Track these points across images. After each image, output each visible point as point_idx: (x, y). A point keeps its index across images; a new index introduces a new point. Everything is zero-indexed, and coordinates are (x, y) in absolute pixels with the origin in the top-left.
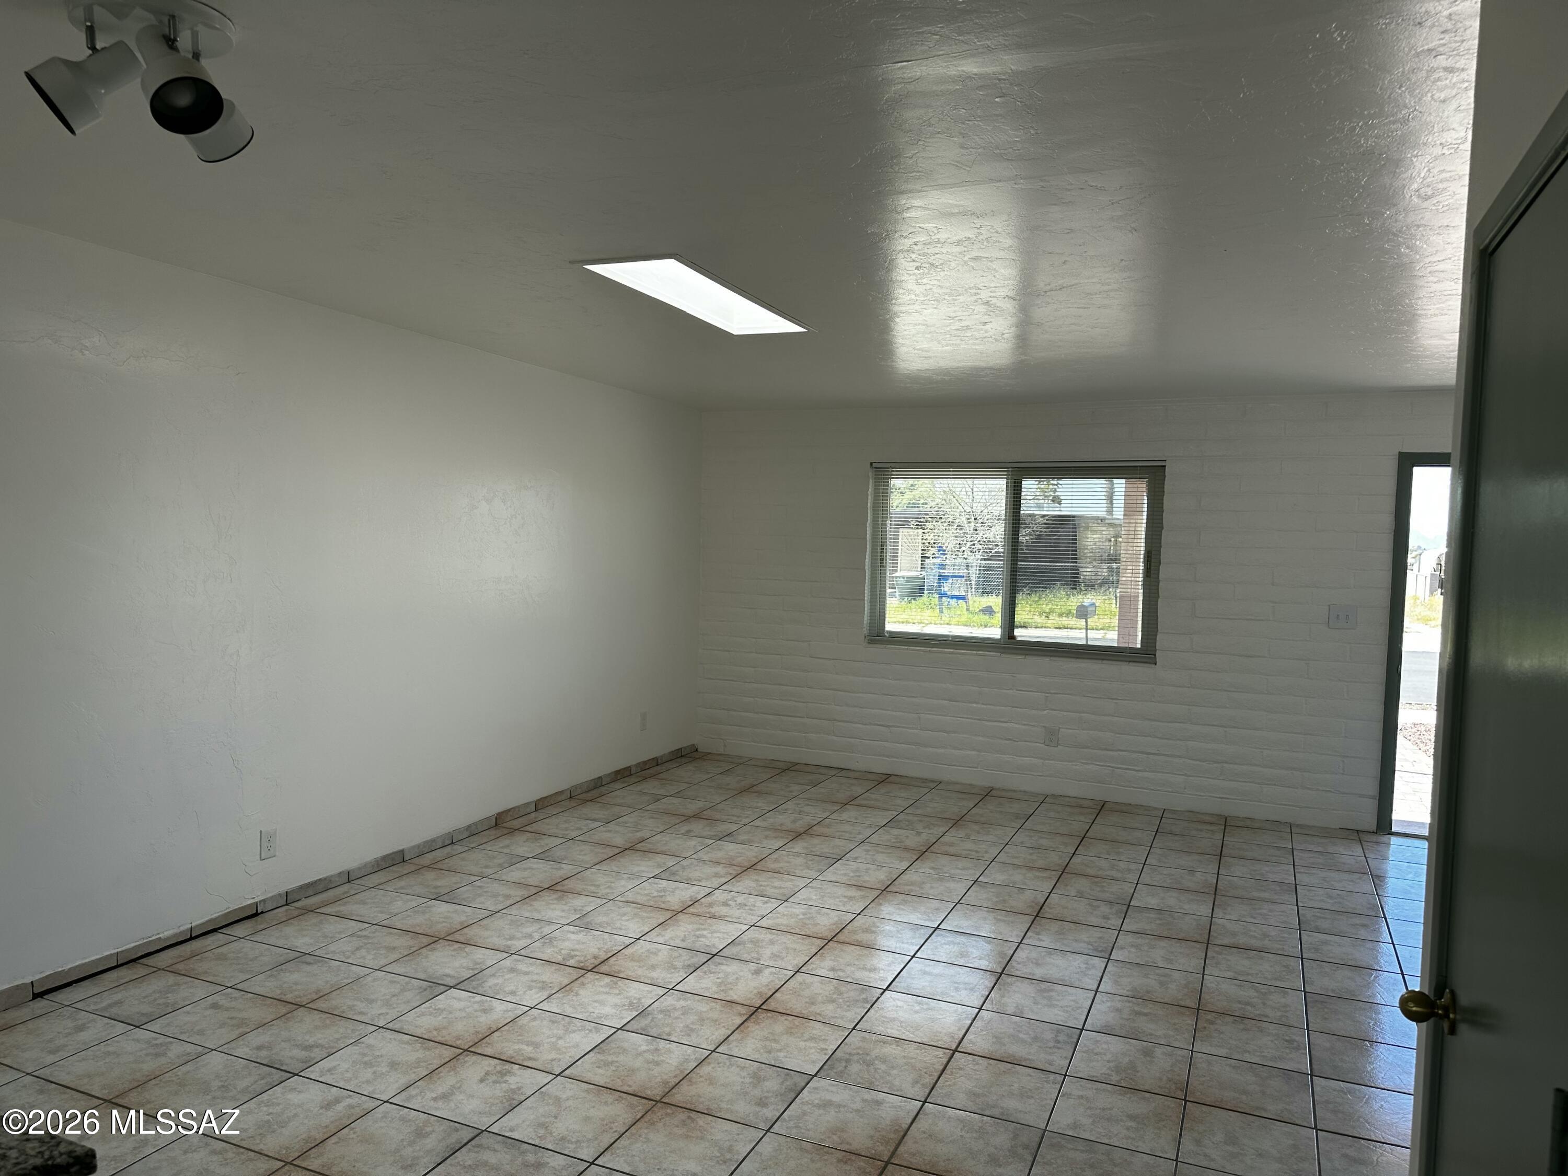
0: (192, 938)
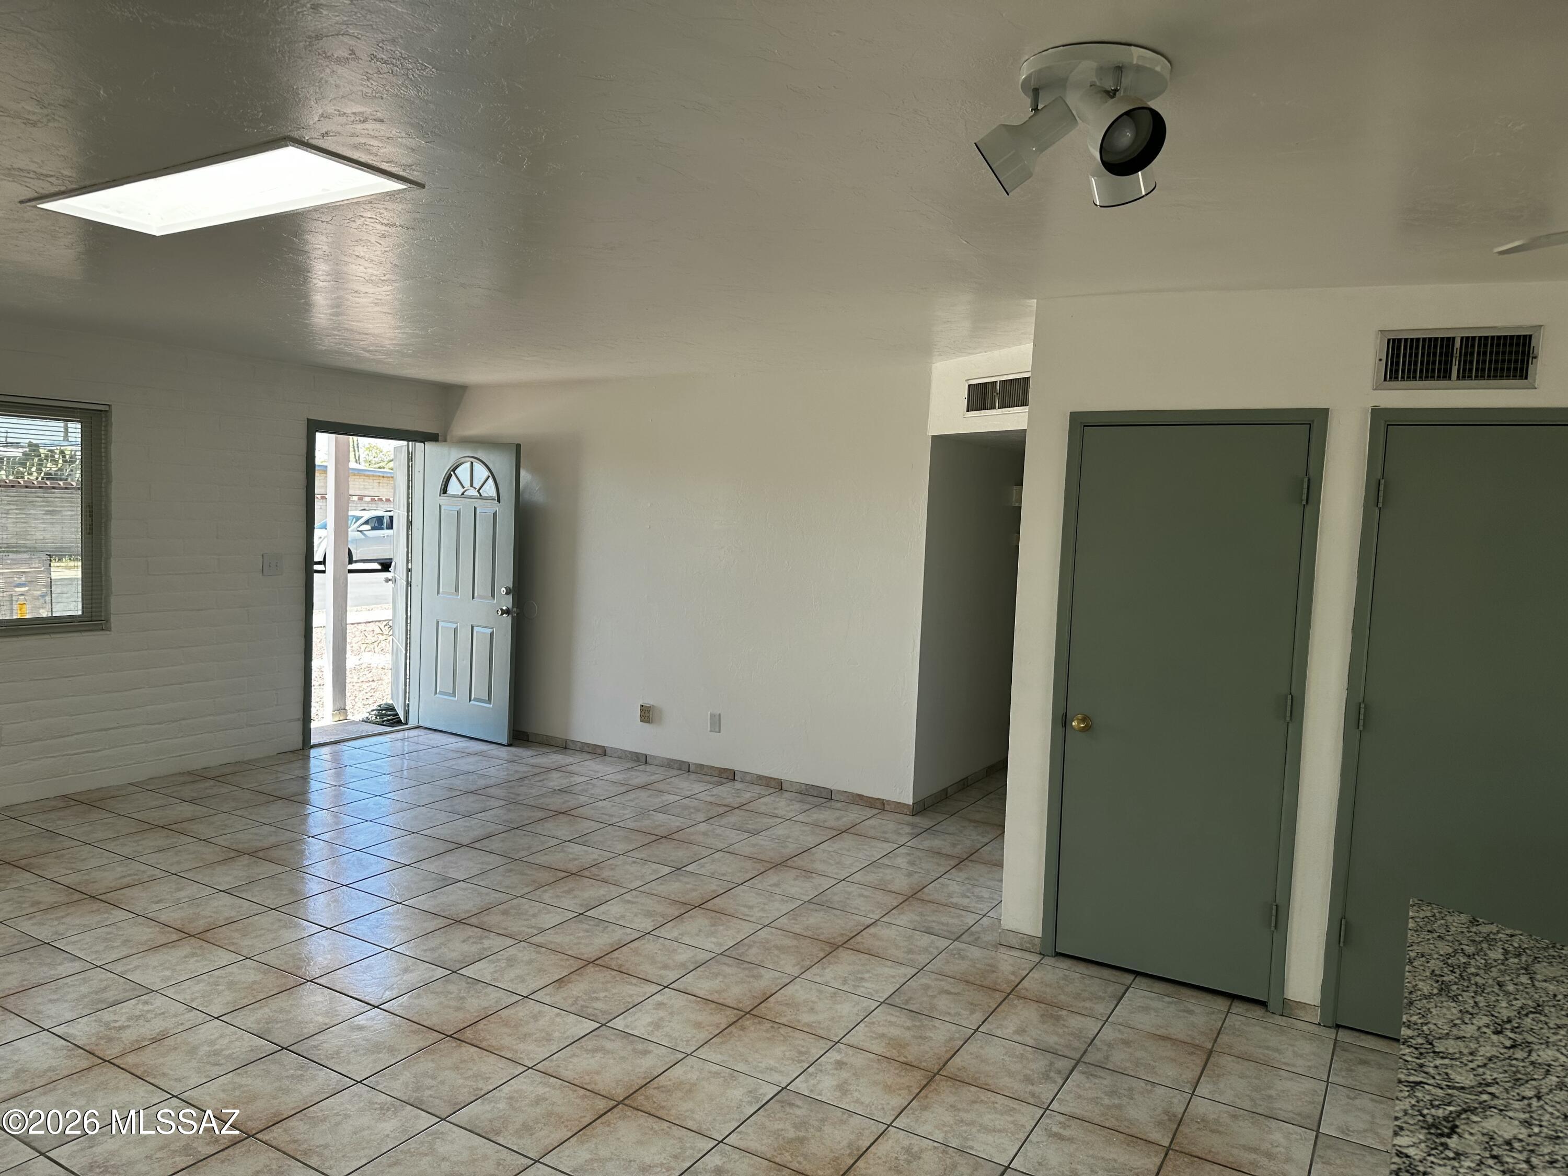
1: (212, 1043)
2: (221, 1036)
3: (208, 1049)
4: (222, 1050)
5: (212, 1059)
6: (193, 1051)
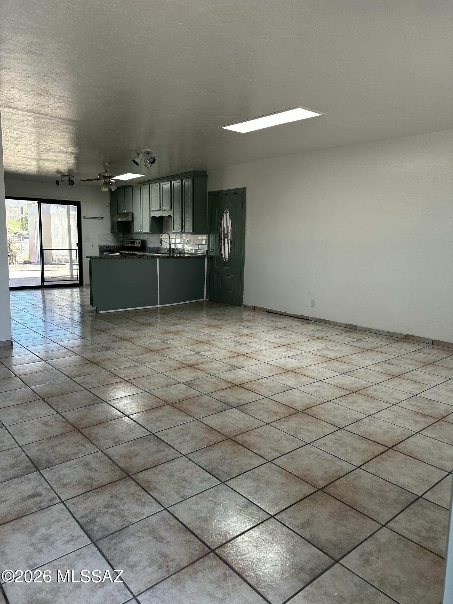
0: (294, 317)
1: (185, 440)
2: (181, 444)
3: (187, 438)
4: (180, 436)
5: (184, 432)
6: (193, 438)
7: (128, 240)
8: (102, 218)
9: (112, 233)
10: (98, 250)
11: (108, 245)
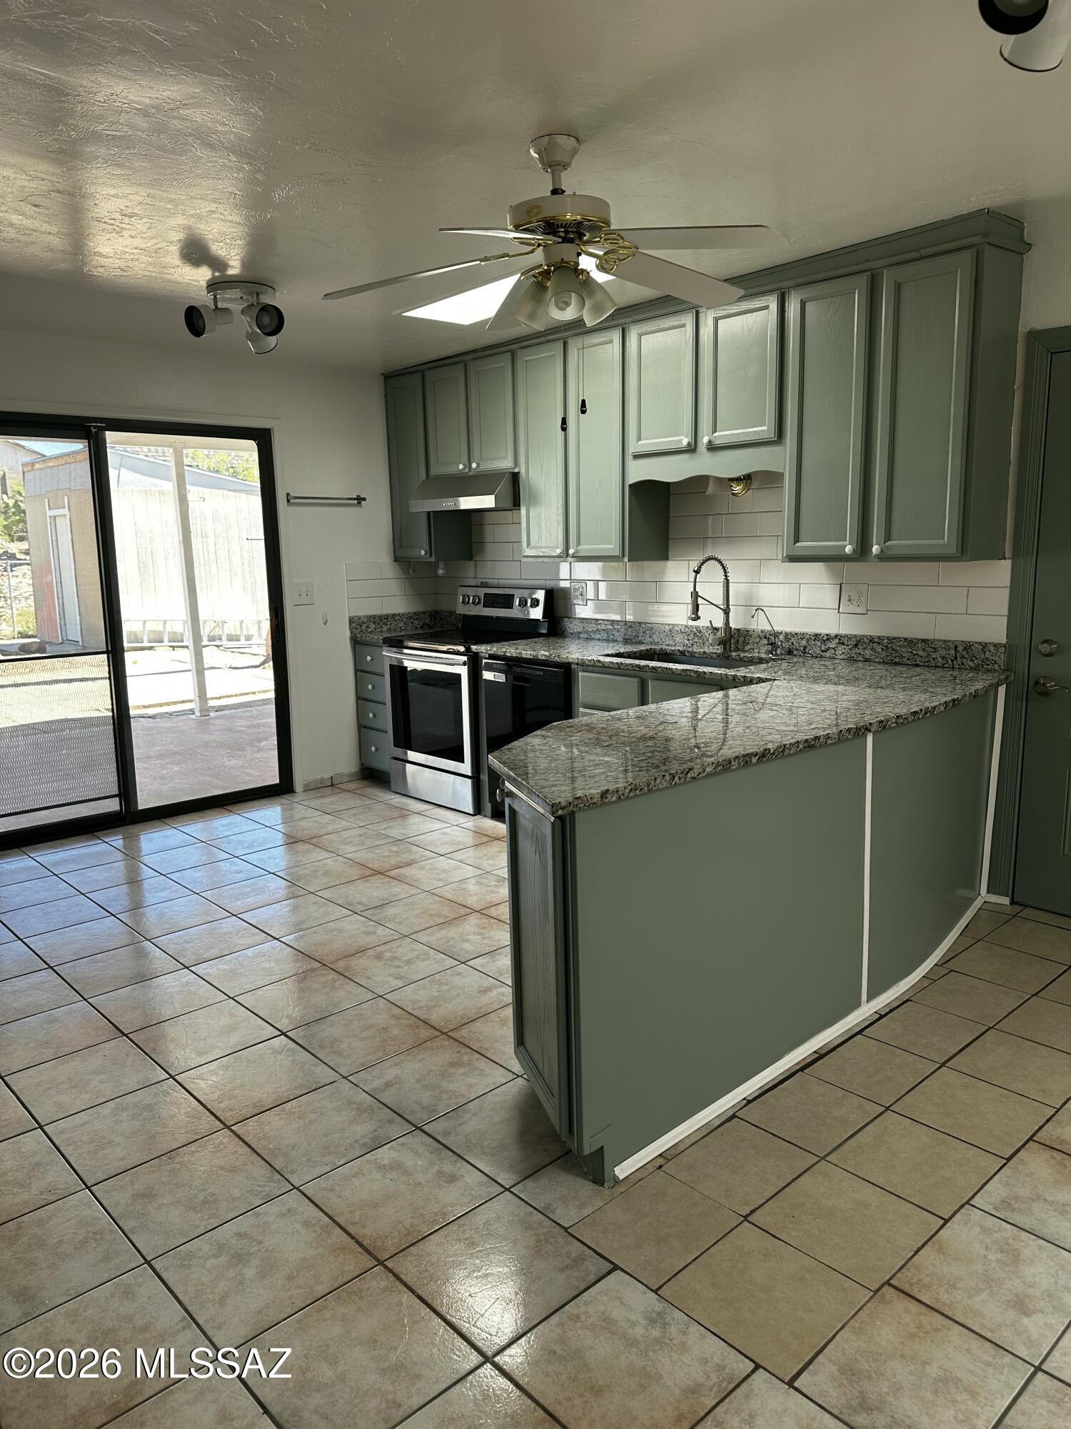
7: (471, 592)
8: (360, 500)
9: (396, 560)
10: (348, 634)
11: (385, 612)
